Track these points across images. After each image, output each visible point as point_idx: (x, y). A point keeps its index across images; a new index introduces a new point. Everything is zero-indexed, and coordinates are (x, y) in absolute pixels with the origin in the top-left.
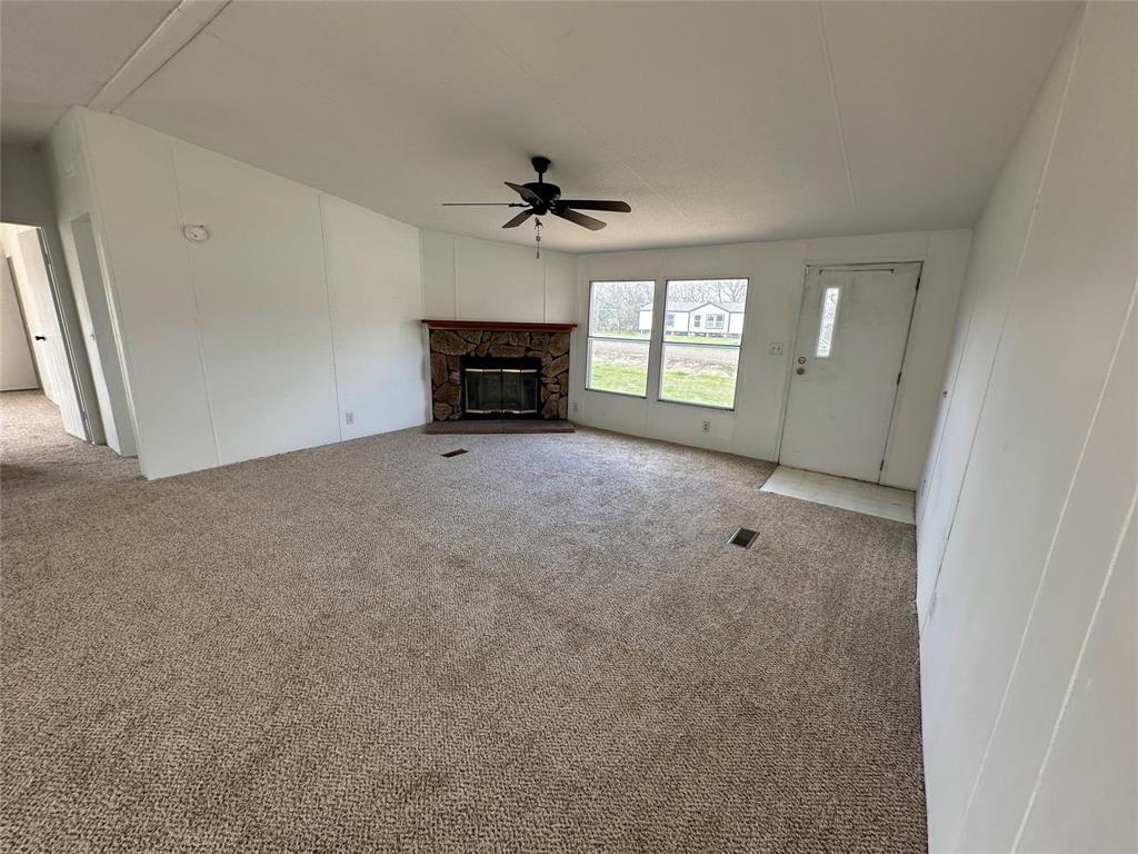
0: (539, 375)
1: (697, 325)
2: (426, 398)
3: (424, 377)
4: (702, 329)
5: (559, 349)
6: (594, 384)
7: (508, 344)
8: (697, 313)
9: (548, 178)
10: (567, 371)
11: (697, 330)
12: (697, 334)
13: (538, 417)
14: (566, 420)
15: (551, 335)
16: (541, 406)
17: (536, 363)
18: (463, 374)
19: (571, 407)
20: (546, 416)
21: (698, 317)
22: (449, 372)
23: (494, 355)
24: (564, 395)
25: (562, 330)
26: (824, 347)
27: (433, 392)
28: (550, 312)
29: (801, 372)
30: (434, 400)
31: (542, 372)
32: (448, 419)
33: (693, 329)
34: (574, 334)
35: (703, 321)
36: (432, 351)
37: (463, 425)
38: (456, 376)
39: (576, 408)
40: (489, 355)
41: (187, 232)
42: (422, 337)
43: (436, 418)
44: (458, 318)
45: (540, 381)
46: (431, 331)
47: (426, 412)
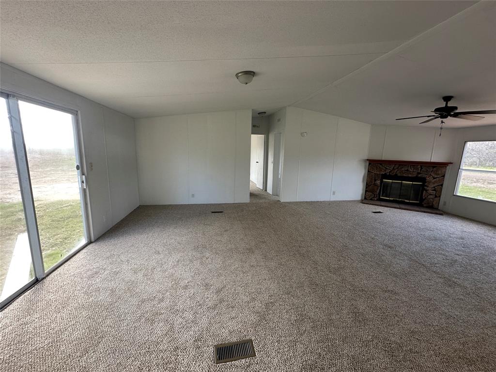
0: (423, 185)
2: (363, 190)
5: (438, 174)
7: (408, 170)
10: (442, 185)
13: (419, 205)
14: (437, 209)
16: (422, 200)
17: (423, 180)
18: (382, 182)
19: (441, 203)
20: (425, 205)
22: (375, 180)
23: (399, 175)
24: (438, 196)
25: (444, 165)
27: (366, 188)
28: (436, 157)
30: (366, 191)
31: (426, 184)
32: (371, 199)
34: (449, 170)
36: (368, 171)
37: (378, 203)
38: (378, 182)
39: (445, 203)
40: (396, 175)
41: (302, 134)
42: (365, 166)
43: (365, 198)
44: (383, 159)
45: (424, 189)
46: (369, 164)
47: (362, 195)
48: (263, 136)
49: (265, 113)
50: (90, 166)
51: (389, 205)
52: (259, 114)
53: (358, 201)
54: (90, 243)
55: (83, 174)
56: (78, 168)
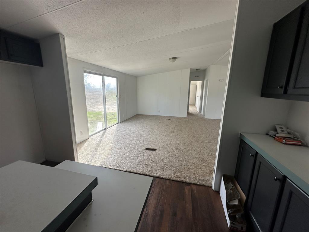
41: (220, 80)
48: (201, 82)
49: (200, 69)
50: (120, 96)
52: (196, 70)
54: (119, 123)
55: (118, 99)
56: (117, 96)
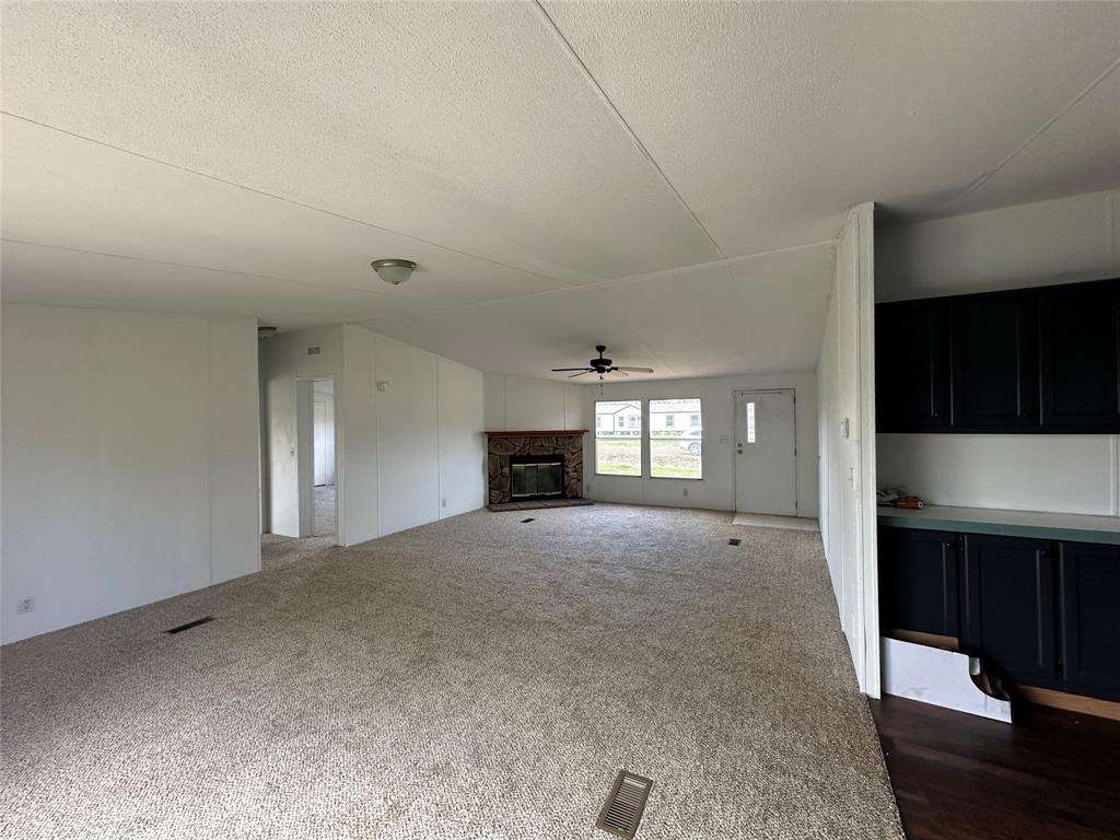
0: (562, 466)
1: (621, 425)
2: (485, 487)
3: (484, 473)
4: (625, 428)
5: (575, 448)
6: (600, 471)
7: (542, 445)
8: (620, 414)
9: (605, 356)
10: (581, 463)
11: (622, 429)
12: (623, 433)
13: (562, 497)
14: (582, 498)
15: (570, 438)
16: (564, 488)
17: (560, 458)
18: (511, 468)
19: (585, 488)
20: (570, 495)
21: (622, 418)
22: (502, 467)
23: (533, 454)
24: (580, 480)
25: (578, 434)
26: (751, 438)
27: (490, 483)
28: (569, 423)
29: (740, 452)
30: (490, 489)
31: (566, 464)
32: (499, 503)
33: (618, 428)
34: (585, 436)
35: (626, 421)
36: (489, 453)
37: (513, 506)
38: (506, 470)
39: (588, 488)
40: (529, 453)
41: (379, 386)
42: (483, 444)
43: (491, 503)
44: (508, 430)
45: (563, 471)
46: (489, 440)
47: (485, 497)
49: (274, 329)
51: (531, 506)
53: (478, 511)
